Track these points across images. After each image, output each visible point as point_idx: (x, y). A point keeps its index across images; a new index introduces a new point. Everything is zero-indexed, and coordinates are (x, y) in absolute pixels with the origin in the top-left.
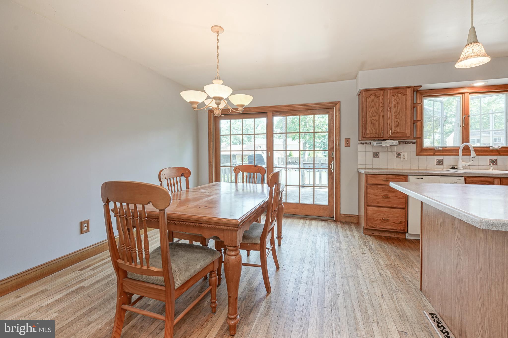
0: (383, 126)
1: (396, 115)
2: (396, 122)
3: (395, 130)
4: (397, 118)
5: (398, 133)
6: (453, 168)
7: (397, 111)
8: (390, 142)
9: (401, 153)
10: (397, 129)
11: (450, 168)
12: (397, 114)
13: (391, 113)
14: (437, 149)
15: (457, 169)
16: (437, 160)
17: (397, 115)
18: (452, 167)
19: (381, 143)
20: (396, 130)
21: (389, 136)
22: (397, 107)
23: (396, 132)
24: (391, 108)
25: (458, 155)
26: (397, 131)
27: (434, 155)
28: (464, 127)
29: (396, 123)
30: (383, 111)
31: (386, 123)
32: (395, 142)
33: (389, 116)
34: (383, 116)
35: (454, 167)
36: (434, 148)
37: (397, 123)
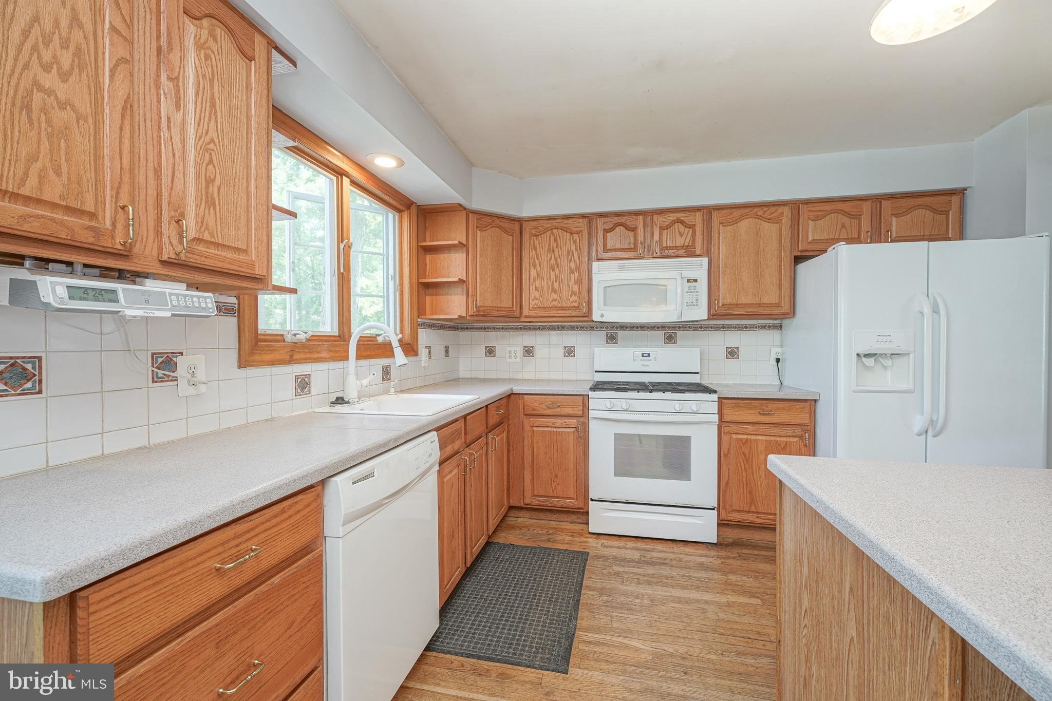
0: (126, 178)
1: (208, 139)
2: (210, 181)
3: (201, 222)
4: (211, 161)
5: (218, 245)
6: (340, 401)
7: (212, 124)
8: (171, 294)
9: (179, 360)
10: (211, 224)
11: (332, 403)
12: (212, 141)
13: (179, 115)
14: (295, 339)
15: (348, 402)
16: (297, 377)
17: (212, 146)
18: (338, 398)
19: (114, 292)
20: (207, 228)
21: (173, 256)
22: (212, 95)
23: (207, 237)
24: (177, 78)
25: (347, 359)
26: (212, 235)
27: (291, 361)
28: (342, 273)
29: (207, 187)
30: (122, 70)
31: (143, 161)
32: (199, 297)
33: (169, 128)
34: (128, 106)
35: (342, 398)
36: (282, 335)
37: (214, 189)
